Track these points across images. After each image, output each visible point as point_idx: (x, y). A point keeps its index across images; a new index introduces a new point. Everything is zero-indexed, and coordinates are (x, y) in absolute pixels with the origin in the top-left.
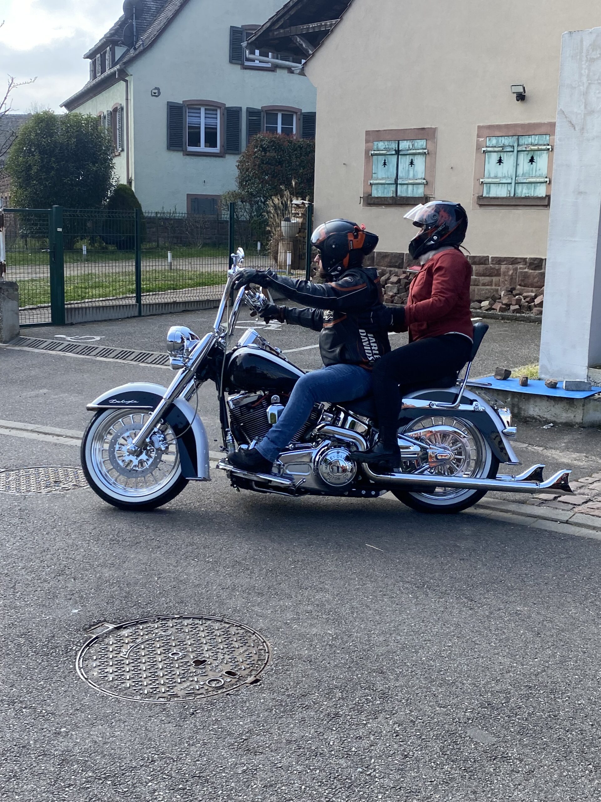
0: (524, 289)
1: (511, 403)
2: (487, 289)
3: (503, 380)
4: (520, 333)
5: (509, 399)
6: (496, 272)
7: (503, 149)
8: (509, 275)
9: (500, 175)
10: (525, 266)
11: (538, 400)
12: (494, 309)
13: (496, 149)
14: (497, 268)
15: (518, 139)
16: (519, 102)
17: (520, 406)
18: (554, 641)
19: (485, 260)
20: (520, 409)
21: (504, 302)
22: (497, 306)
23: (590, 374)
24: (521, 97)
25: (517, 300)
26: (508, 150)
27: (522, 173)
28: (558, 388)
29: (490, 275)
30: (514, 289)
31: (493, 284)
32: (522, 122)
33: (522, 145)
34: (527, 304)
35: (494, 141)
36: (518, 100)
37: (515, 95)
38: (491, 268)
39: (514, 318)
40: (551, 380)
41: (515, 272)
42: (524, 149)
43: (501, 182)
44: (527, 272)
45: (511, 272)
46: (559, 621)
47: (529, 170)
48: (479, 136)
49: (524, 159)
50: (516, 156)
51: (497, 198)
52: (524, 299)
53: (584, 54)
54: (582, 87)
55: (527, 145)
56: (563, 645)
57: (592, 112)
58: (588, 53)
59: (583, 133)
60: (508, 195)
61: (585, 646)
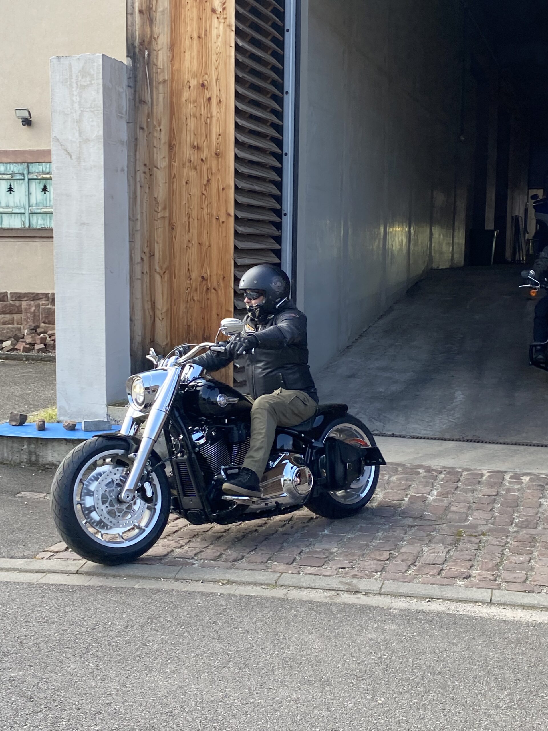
0: (48, 327)
1: (27, 450)
2: (8, 328)
3: (18, 426)
4: (45, 374)
5: (25, 447)
6: (16, 310)
7: (12, 177)
8: (31, 312)
9: (11, 204)
10: (48, 302)
11: (55, 444)
12: (17, 350)
13: (6, 177)
14: (17, 305)
15: (28, 167)
16: (26, 127)
17: (38, 453)
18: (47, 703)
19: (3, 297)
20: (37, 456)
21: (27, 341)
22: (21, 346)
23: (110, 413)
24: (27, 122)
25: (42, 338)
26: (18, 178)
27: (35, 203)
28: (77, 430)
29: (10, 313)
30: (38, 327)
31: (15, 323)
32: (31, 149)
33: (32, 173)
34: (52, 342)
35: (2, 168)
36: (24, 125)
37: (20, 120)
38: (11, 305)
39: (40, 358)
40: (69, 421)
41: (38, 308)
42: (35, 177)
43: (14, 212)
44: (50, 308)
45: (33, 309)
46: (55, 680)
47: (43, 200)
49: (36, 188)
50: (27, 185)
51: (12, 229)
52: (50, 337)
53: (74, 80)
54: (74, 115)
55: (38, 173)
56: (57, 706)
57: (87, 141)
58: (78, 79)
59: (80, 162)
60: (23, 226)
61: (80, 702)
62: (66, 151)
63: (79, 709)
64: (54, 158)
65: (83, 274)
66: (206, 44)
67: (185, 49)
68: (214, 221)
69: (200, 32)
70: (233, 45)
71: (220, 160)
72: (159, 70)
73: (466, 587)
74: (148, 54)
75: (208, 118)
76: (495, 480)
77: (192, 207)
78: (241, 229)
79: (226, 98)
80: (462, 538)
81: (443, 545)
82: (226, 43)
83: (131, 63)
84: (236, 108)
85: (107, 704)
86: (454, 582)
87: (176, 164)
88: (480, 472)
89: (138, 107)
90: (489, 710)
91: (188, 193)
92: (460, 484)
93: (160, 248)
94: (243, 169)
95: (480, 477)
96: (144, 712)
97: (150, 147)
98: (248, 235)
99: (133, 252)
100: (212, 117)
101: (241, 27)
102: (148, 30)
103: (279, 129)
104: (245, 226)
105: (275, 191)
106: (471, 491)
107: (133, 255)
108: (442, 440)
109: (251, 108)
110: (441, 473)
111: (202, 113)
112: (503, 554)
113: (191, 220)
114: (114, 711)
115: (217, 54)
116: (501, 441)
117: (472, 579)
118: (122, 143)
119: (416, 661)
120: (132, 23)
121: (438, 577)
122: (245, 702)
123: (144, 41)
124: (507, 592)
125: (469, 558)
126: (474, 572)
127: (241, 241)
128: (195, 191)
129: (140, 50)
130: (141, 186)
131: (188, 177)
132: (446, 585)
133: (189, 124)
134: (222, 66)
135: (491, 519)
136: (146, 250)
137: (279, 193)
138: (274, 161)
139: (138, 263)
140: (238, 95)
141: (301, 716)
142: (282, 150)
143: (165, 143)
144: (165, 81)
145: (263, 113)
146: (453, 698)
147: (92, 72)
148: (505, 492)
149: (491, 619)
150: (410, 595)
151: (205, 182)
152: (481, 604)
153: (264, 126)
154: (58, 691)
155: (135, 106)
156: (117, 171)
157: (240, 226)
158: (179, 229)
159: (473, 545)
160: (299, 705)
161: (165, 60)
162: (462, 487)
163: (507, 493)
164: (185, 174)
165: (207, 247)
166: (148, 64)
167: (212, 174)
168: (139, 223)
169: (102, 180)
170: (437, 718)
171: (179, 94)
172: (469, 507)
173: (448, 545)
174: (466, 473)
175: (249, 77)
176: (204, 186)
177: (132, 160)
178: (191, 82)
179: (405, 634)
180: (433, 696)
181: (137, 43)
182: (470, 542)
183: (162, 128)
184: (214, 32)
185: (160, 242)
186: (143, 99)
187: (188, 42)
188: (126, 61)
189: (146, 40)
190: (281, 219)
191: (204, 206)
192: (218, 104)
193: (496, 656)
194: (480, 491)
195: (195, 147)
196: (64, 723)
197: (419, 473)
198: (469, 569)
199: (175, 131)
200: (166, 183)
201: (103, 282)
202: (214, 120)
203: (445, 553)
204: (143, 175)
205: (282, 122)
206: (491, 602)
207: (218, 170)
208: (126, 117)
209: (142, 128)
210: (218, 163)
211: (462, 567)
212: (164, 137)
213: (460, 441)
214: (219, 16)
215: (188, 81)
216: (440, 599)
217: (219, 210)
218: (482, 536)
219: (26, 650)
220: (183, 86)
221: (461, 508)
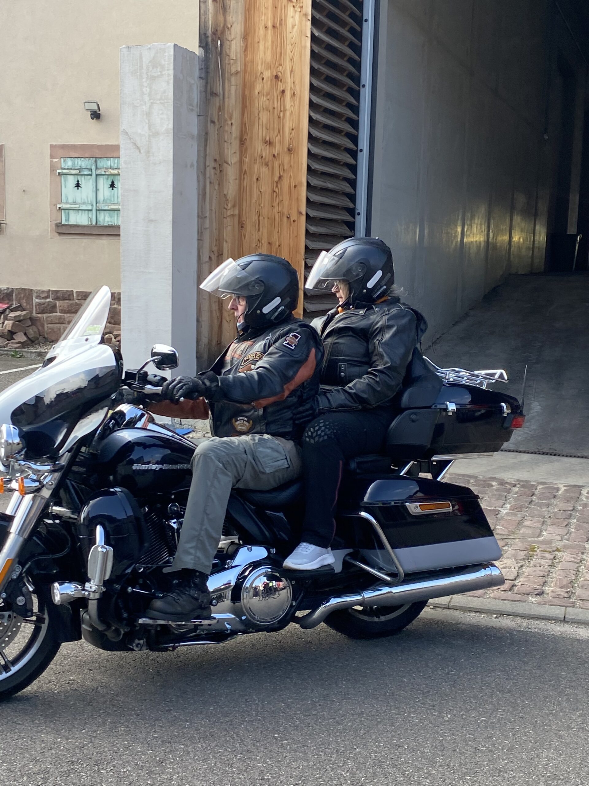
0: (115, 327)
7: (80, 173)
9: (79, 200)
13: (73, 172)
15: (96, 161)
16: (94, 120)
19: (69, 295)
24: (96, 115)
26: (86, 173)
27: (102, 199)
32: (99, 143)
33: (101, 168)
34: (118, 343)
35: (69, 163)
36: (92, 119)
37: (89, 113)
42: (103, 173)
43: (81, 208)
44: (115, 308)
47: (111, 196)
48: (52, 157)
49: (104, 184)
50: (94, 180)
51: (78, 226)
52: (115, 338)
53: (144, 71)
54: (144, 107)
55: (106, 168)
56: (116, 711)
57: (156, 134)
58: (148, 70)
59: (149, 156)
60: (90, 223)
61: (140, 708)
62: (135, 144)
63: (138, 715)
64: (122, 152)
65: (149, 273)
66: (281, 34)
67: (260, 39)
68: (285, 219)
69: (275, 21)
70: (309, 35)
71: (292, 155)
72: (232, 61)
73: (539, 603)
74: (221, 44)
75: (281, 111)
76: (572, 495)
77: (262, 205)
78: (313, 229)
79: (301, 91)
80: (535, 553)
81: (515, 559)
82: (301, 33)
83: (203, 54)
84: (311, 101)
85: (167, 711)
86: (526, 598)
87: (247, 160)
88: (556, 486)
89: (209, 100)
90: (560, 731)
91: (259, 190)
92: (534, 498)
93: (229, 247)
94: (316, 166)
95: (555, 491)
96: (205, 720)
97: (221, 142)
98: (320, 234)
99: (201, 251)
100: (285, 110)
101: (318, 16)
102: (221, 18)
103: (355, 124)
104: (316, 226)
105: (349, 190)
106: (546, 505)
107: (201, 254)
108: (517, 452)
109: (326, 101)
110: (515, 486)
111: (276, 106)
112: (578, 571)
113: (261, 218)
114: (174, 718)
115: (292, 45)
116: (579, 455)
117: (545, 595)
118: (192, 137)
119: (485, 678)
120: (205, 12)
121: (510, 593)
122: (307, 714)
123: (217, 30)
124: (581, 610)
125: (542, 575)
126: (547, 589)
127: (312, 241)
128: (266, 188)
129: (213, 40)
130: (210, 183)
131: (260, 174)
132: (518, 601)
133: (261, 118)
134: (296, 58)
135: (566, 535)
136: (215, 249)
137: (353, 191)
138: (348, 157)
139: (206, 262)
140: (312, 88)
141: (364, 730)
142: (357, 145)
143: (236, 138)
144: (237, 73)
145: (338, 107)
146: (522, 718)
147: (163, 62)
148: (581, 508)
149: (564, 638)
150: (480, 610)
151: (276, 179)
152: (554, 622)
153: (338, 121)
154: (117, 695)
155: (206, 99)
156: (186, 166)
157: (311, 225)
158: (249, 227)
159: (547, 561)
160: (363, 719)
161: (238, 51)
162: (537, 501)
163: (583, 508)
164: (256, 170)
165: (277, 246)
166: (220, 54)
167: (284, 170)
168: (207, 221)
169: (171, 175)
170: (506, 737)
171: (252, 87)
172: (544, 522)
173: (520, 560)
174: (541, 487)
175: (323, 69)
176: (275, 184)
177: (202, 155)
178: (264, 74)
179: (474, 650)
180: (502, 715)
181: (210, 32)
182: (543, 557)
183: (233, 121)
184: (290, 21)
185: (229, 241)
186: (215, 91)
187: (262, 32)
188: (197, 51)
189: (219, 29)
190: (354, 218)
191: (275, 204)
192: (292, 97)
193: (569, 675)
194: (556, 505)
195: (267, 141)
196: (123, 729)
197: (492, 486)
198: (543, 586)
199: (247, 125)
200: (236, 179)
201: (171, 282)
202: (288, 113)
203: (517, 568)
204: (213, 171)
205: (358, 117)
206: (564, 620)
207: (291, 166)
208: (197, 110)
209: (213, 122)
210: (290, 159)
211: (535, 583)
212: (235, 131)
213: (536, 453)
214: (295, 4)
215: (262, 73)
216: (511, 615)
217: (290, 209)
218: (557, 553)
219: (86, 653)
220: (256, 78)
221: (535, 523)
